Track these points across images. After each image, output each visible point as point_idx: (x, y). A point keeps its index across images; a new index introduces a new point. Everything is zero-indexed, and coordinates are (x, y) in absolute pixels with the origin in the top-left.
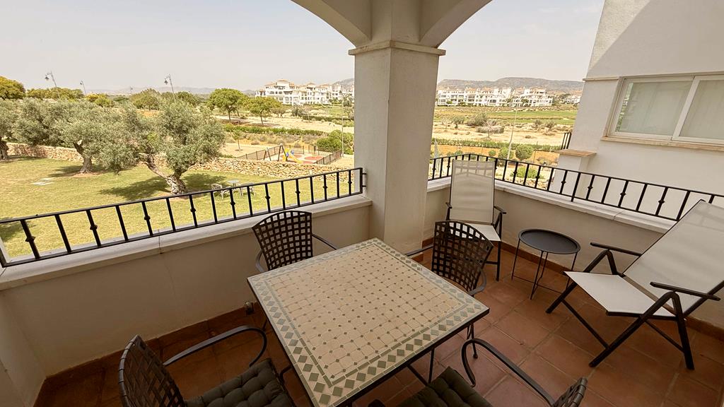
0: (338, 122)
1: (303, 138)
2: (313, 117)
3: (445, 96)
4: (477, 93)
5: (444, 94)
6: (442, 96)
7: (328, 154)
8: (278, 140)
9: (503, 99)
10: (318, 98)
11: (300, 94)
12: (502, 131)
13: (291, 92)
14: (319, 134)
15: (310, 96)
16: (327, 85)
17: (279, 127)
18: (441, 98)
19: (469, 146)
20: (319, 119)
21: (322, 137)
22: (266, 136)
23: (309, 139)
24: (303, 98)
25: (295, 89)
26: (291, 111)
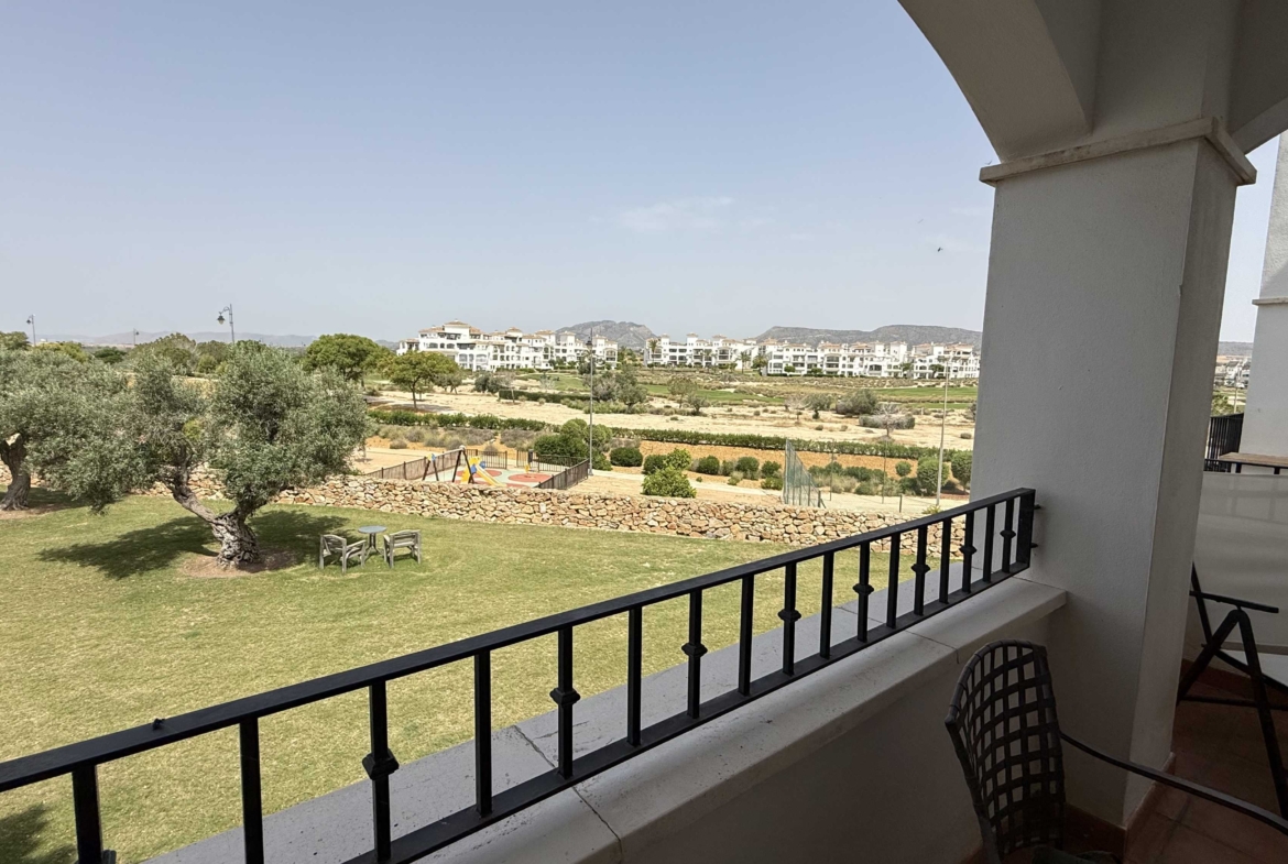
0: (574, 403)
1: (503, 435)
2: (522, 394)
3: (781, 357)
4: (843, 353)
5: (779, 354)
6: (776, 357)
7: (562, 469)
8: (449, 439)
9: (894, 364)
10: (526, 357)
11: (491, 348)
12: (911, 425)
13: (472, 346)
14: (536, 426)
15: (510, 353)
16: (544, 333)
17: (451, 413)
18: (773, 361)
19: (851, 453)
20: (534, 397)
21: (542, 433)
22: (423, 430)
23: (515, 438)
24: (495, 358)
25: (481, 339)
26: (473, 381)
